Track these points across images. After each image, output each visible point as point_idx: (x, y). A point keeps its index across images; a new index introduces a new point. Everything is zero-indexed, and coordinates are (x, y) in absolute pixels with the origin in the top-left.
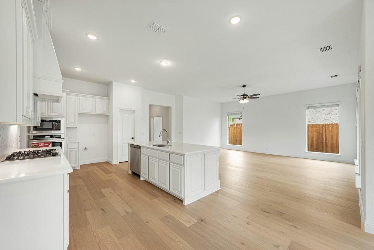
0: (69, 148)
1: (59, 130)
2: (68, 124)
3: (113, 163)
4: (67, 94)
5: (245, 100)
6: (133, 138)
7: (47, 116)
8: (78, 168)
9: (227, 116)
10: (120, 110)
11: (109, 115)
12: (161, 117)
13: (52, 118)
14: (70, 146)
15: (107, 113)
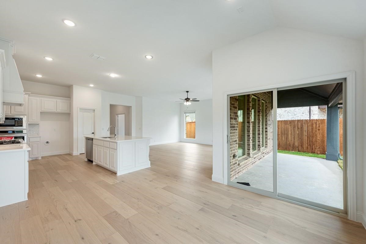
0: (31, 141)
1: (22, 126)
2: (30, 121)
3: (74, 155)
4: (29, 96)
5: (188, 102)
6: (93, 133)
7: (10, 115)
8: (40, 158)
9: (185, 115)
10: (80, 109)
11: (70, 113)
12: (124, 115)
13: (14, 116)
14: (31, 140)
15: (68, 111)
